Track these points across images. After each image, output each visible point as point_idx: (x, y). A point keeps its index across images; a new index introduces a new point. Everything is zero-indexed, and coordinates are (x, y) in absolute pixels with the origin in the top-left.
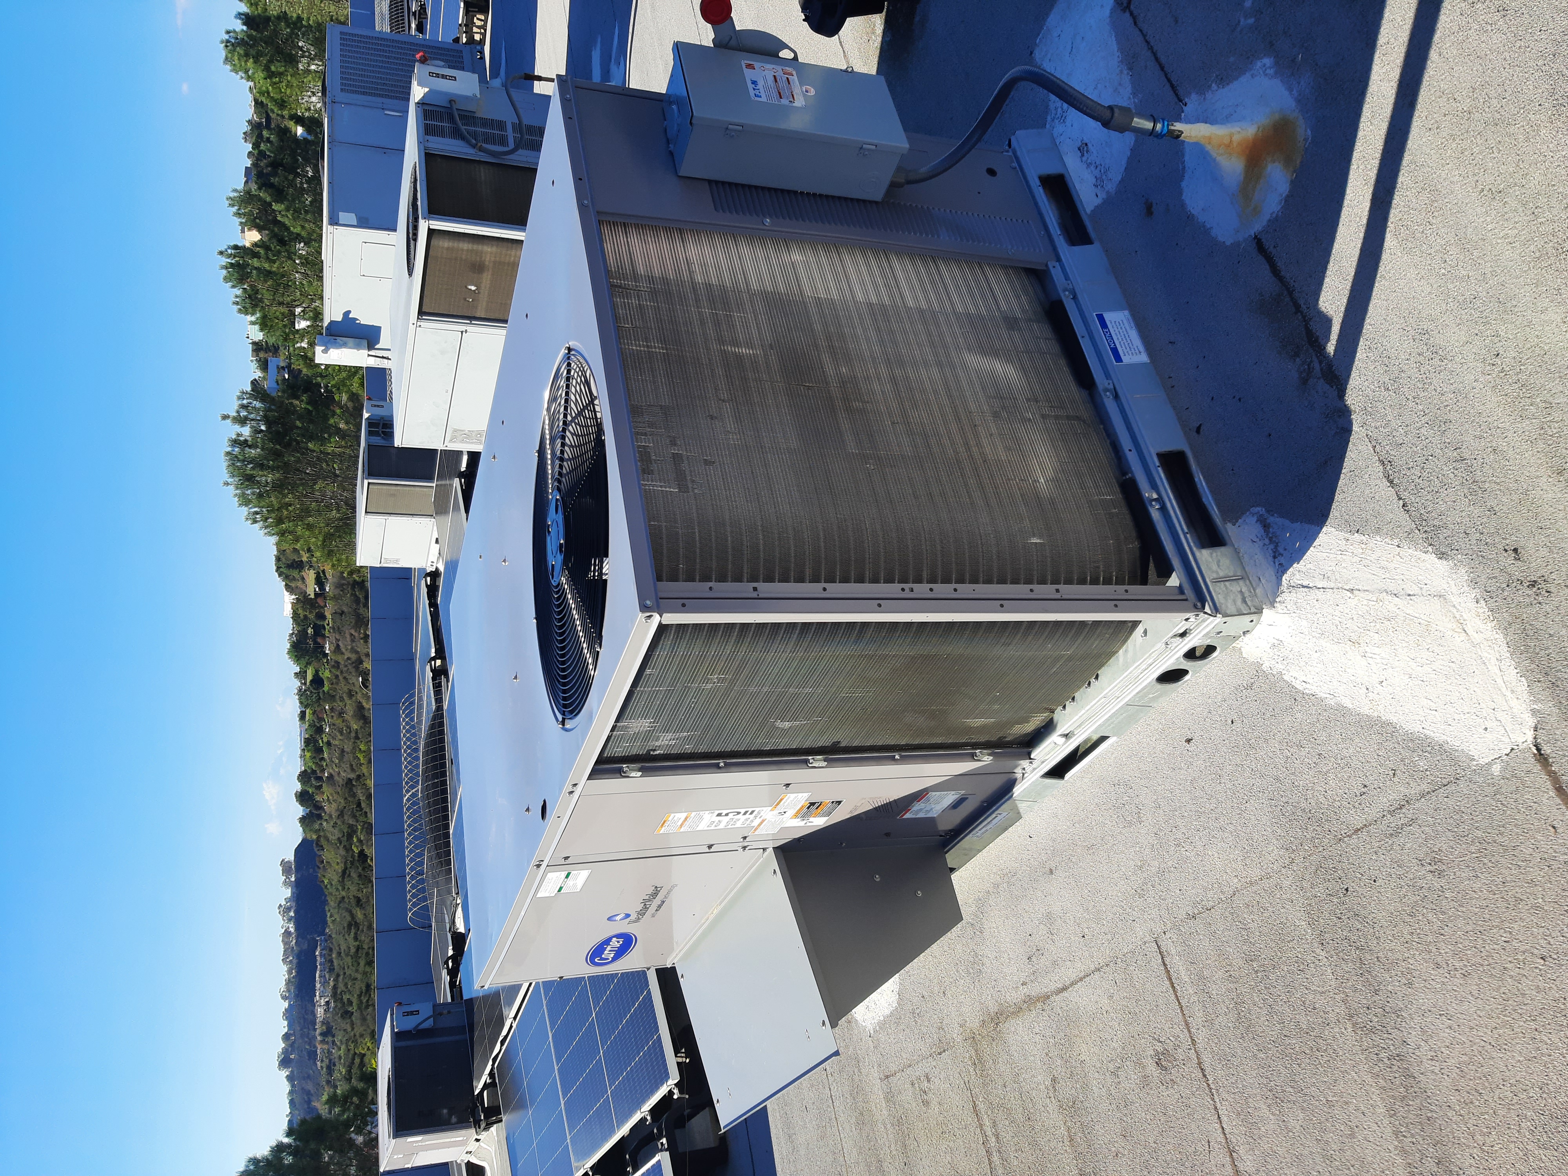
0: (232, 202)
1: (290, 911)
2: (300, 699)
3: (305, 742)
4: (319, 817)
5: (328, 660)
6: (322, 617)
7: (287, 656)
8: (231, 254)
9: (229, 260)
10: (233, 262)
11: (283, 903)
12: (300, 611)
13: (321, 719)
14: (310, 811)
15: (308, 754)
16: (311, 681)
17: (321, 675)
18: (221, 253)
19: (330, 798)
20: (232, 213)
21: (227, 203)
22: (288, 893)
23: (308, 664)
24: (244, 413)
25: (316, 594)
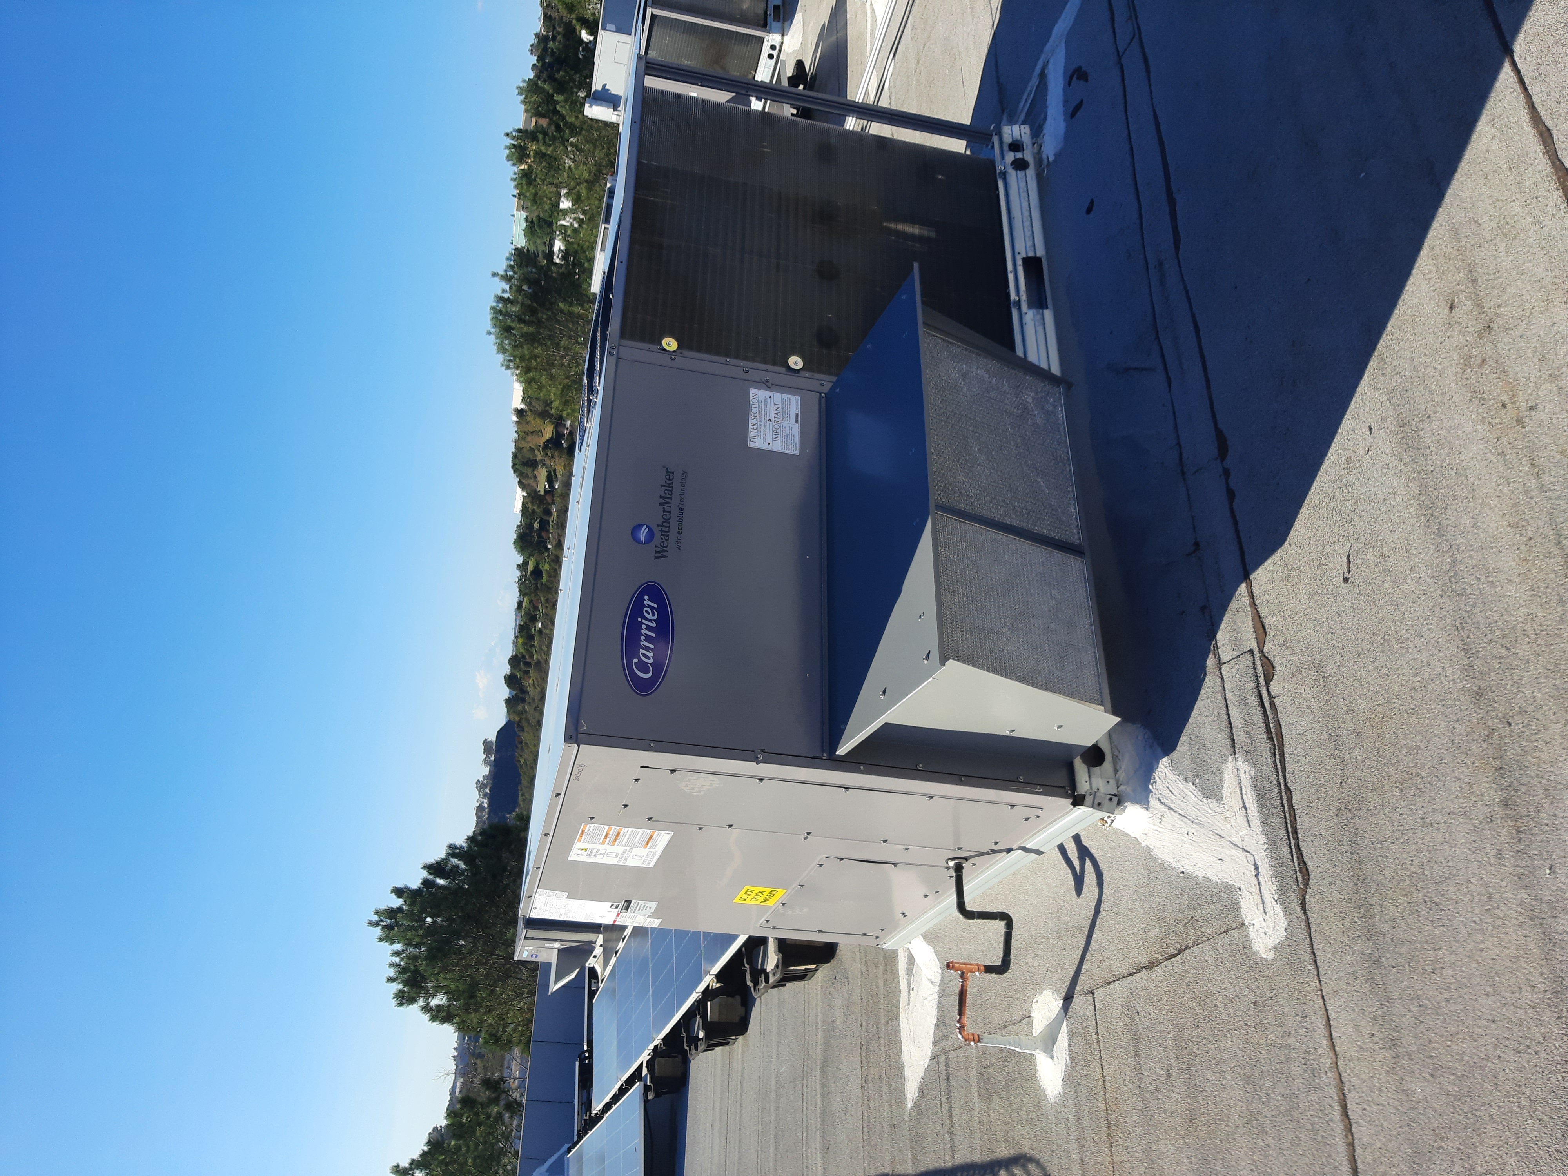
0: (521, 91)
1: (487, 787)
2: (519, 587)
3: (519, 628)
4: (523, 700)
5: (548, 553)
6: (548, 512)
7: (513, 546)
8: (515, 137)
9: (512, 142)
10: (516, 143)
11: (481, 779)
12: (530, 505)
13: (536, 608)
14: (516, 694)
15: (520, 640)
16: (532, 572)
17: (541, 567)
18: (507, 135)
19: (536, 682)
20: (519, 101)
21: (516, 92)
22: (486, 771)
23: (531, 555)
24: (510, 273)
25: (545, 491)
